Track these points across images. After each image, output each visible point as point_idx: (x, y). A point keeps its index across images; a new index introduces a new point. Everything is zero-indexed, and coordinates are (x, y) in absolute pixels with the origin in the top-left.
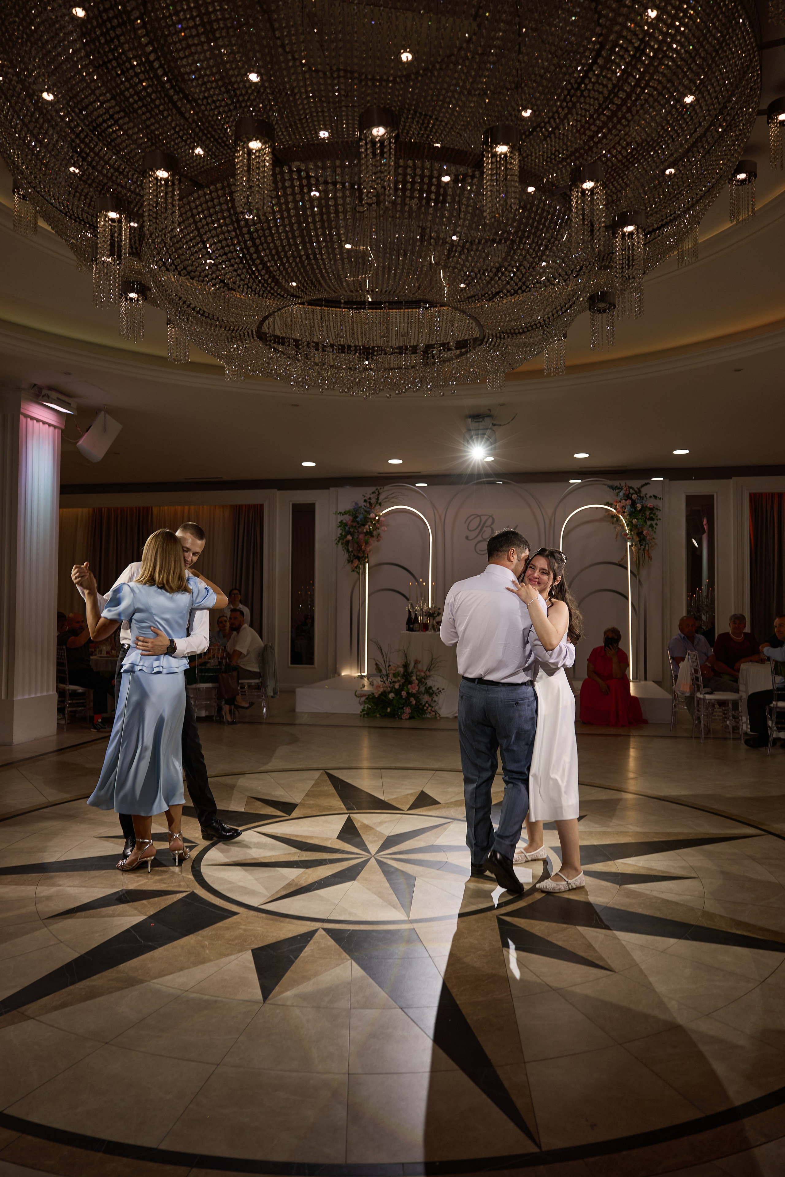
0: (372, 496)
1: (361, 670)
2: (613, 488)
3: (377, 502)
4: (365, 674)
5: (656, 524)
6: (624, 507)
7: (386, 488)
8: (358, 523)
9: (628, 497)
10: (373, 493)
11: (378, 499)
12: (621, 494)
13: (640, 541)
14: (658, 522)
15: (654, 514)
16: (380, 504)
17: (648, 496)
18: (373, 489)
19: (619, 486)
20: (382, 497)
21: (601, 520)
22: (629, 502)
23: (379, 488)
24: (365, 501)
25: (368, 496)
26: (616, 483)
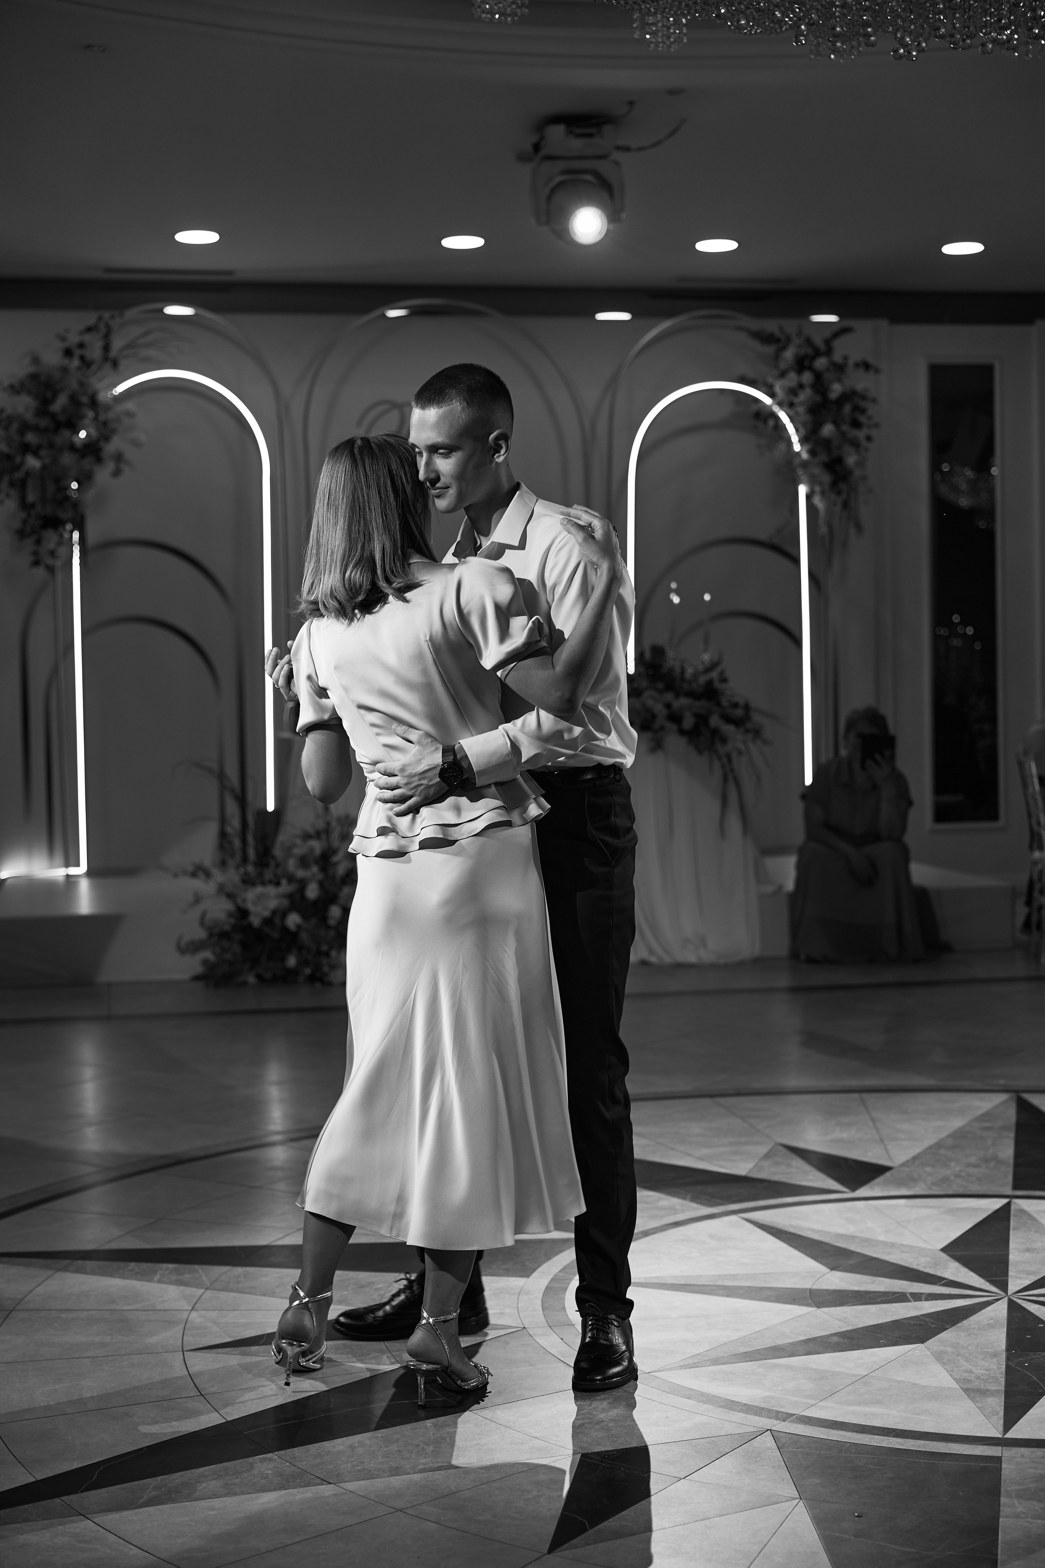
0: (87, 338)
1: (71, 860)
2: (766, 338)
3: (106, 359)
4: (83, 868)
5: (869, 438)
6: (793, 391)
7: (131, 313)
8: (53, 416)
9: (802, 364)
10: (89, 330)
11: (106, 348)
12: (789, 354)
13: (834, 484)
14: (874, 432)
15: (863, 411)
16: (115, 364)
17: (851, 362)
18: (90, 318)
19: (777, 333)
20: (117, 343)
21: (723, 425)
22: (807, 377)
23: (107, 315)
24: (68, 353)
25: (74, 339)
26: (771, 326)
